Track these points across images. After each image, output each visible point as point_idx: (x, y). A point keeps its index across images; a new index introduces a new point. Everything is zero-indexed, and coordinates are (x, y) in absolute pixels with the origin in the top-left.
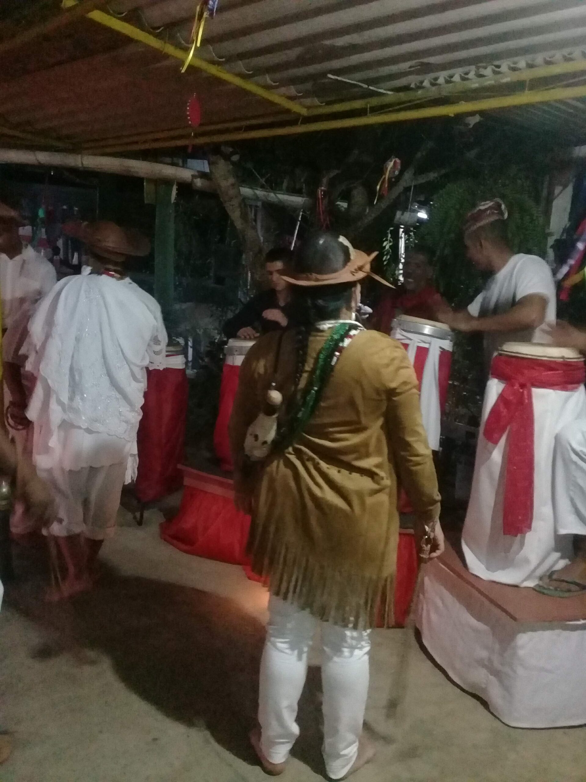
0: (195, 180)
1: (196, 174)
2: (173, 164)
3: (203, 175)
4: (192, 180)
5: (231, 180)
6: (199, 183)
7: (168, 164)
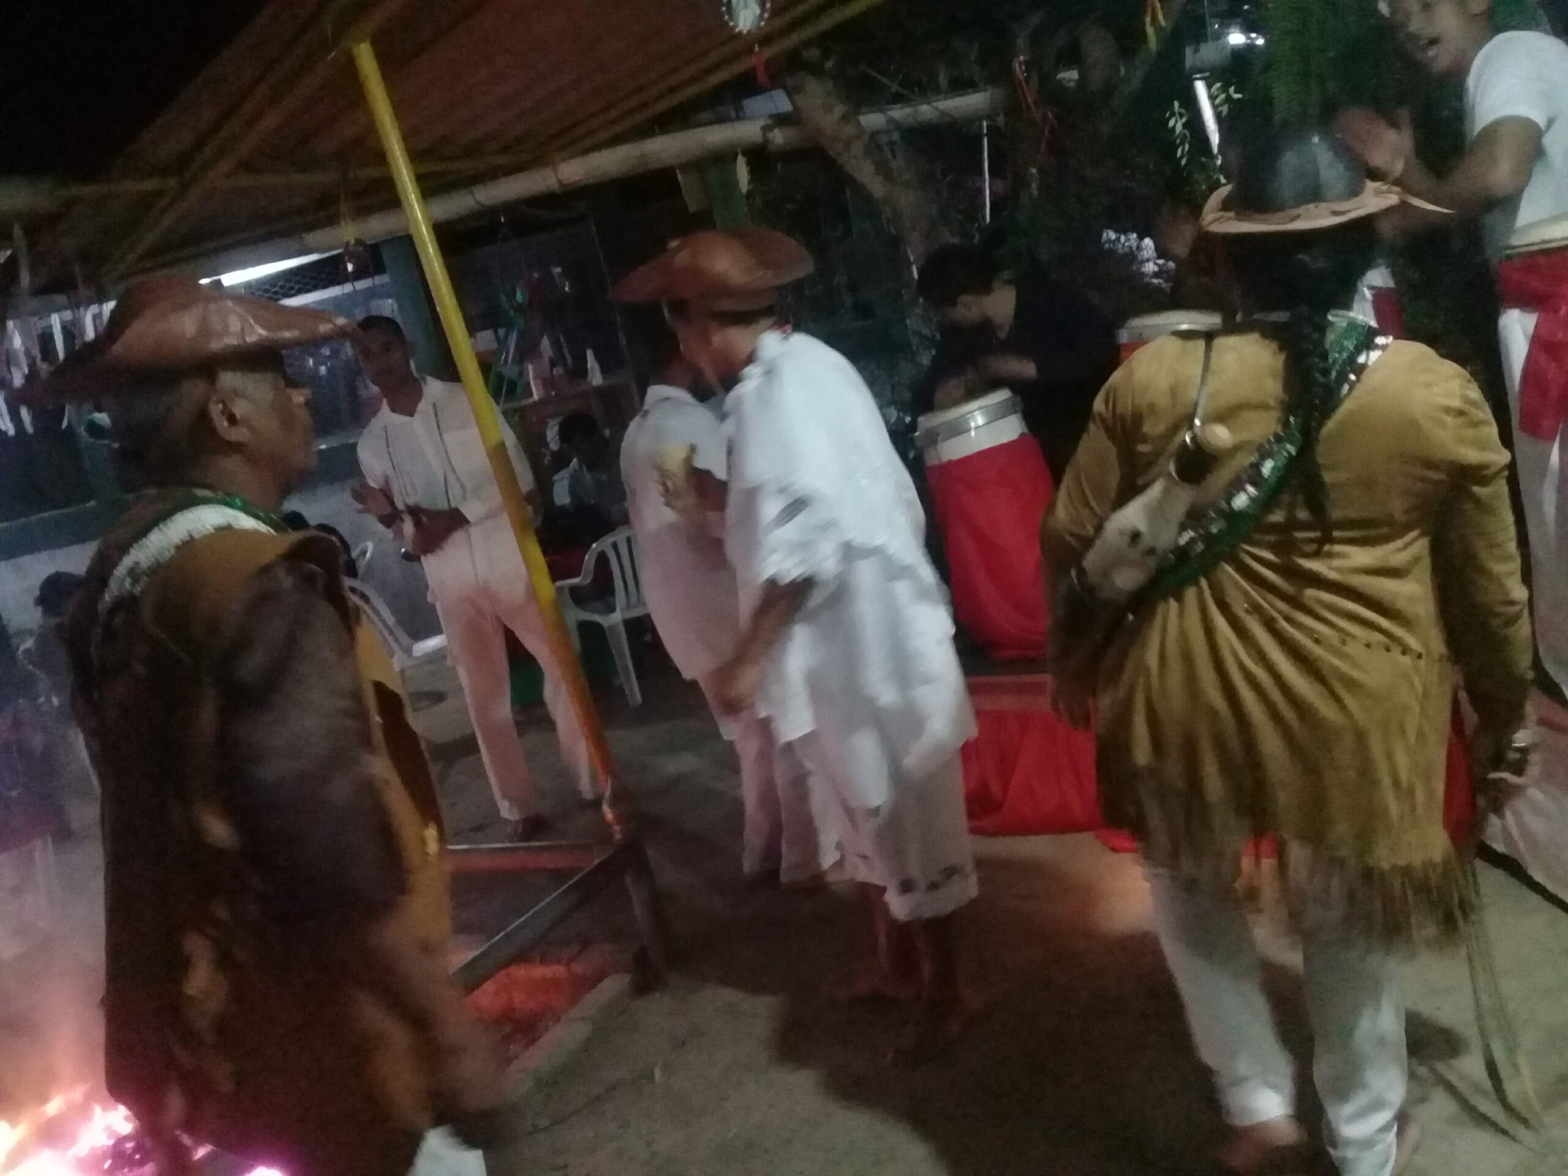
0: (770, 135)
1: (769, 122)
2: (721, 120)
3: (780, 120)
4: (764, 135)
5: (840, 110)
6: (779, 137)
7: (711, 123)
